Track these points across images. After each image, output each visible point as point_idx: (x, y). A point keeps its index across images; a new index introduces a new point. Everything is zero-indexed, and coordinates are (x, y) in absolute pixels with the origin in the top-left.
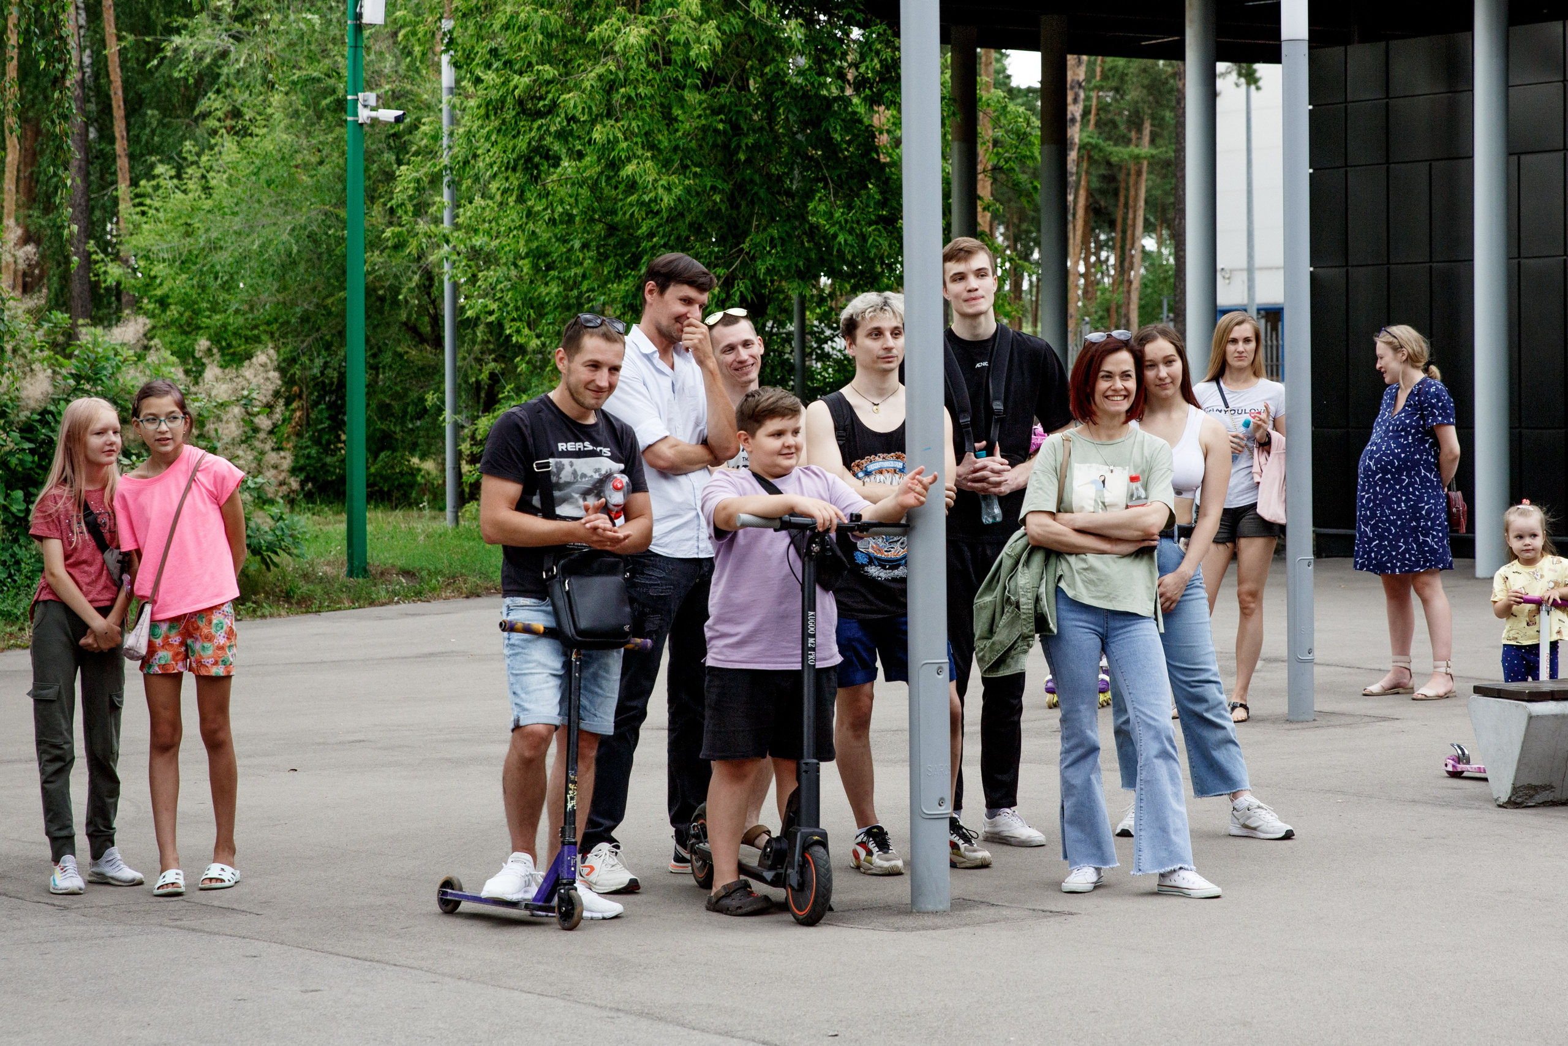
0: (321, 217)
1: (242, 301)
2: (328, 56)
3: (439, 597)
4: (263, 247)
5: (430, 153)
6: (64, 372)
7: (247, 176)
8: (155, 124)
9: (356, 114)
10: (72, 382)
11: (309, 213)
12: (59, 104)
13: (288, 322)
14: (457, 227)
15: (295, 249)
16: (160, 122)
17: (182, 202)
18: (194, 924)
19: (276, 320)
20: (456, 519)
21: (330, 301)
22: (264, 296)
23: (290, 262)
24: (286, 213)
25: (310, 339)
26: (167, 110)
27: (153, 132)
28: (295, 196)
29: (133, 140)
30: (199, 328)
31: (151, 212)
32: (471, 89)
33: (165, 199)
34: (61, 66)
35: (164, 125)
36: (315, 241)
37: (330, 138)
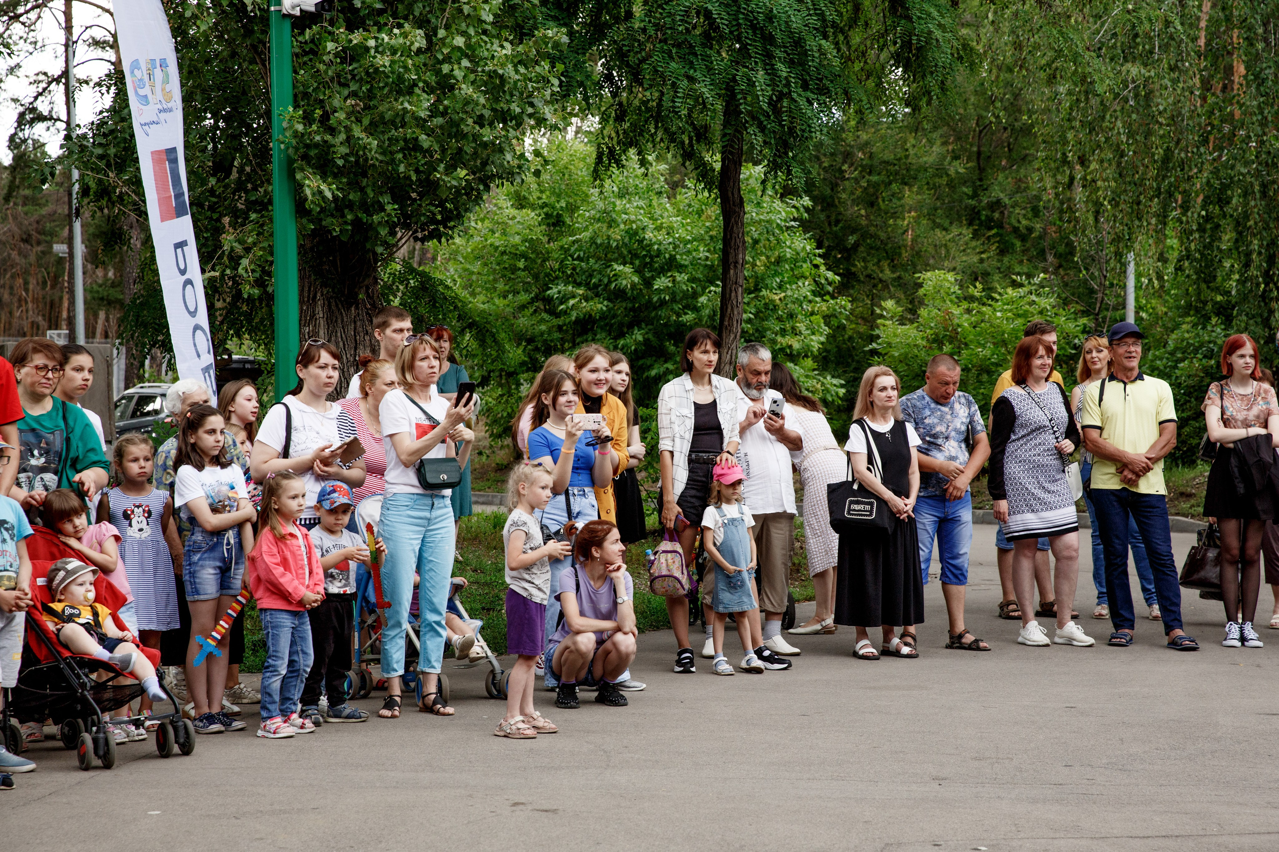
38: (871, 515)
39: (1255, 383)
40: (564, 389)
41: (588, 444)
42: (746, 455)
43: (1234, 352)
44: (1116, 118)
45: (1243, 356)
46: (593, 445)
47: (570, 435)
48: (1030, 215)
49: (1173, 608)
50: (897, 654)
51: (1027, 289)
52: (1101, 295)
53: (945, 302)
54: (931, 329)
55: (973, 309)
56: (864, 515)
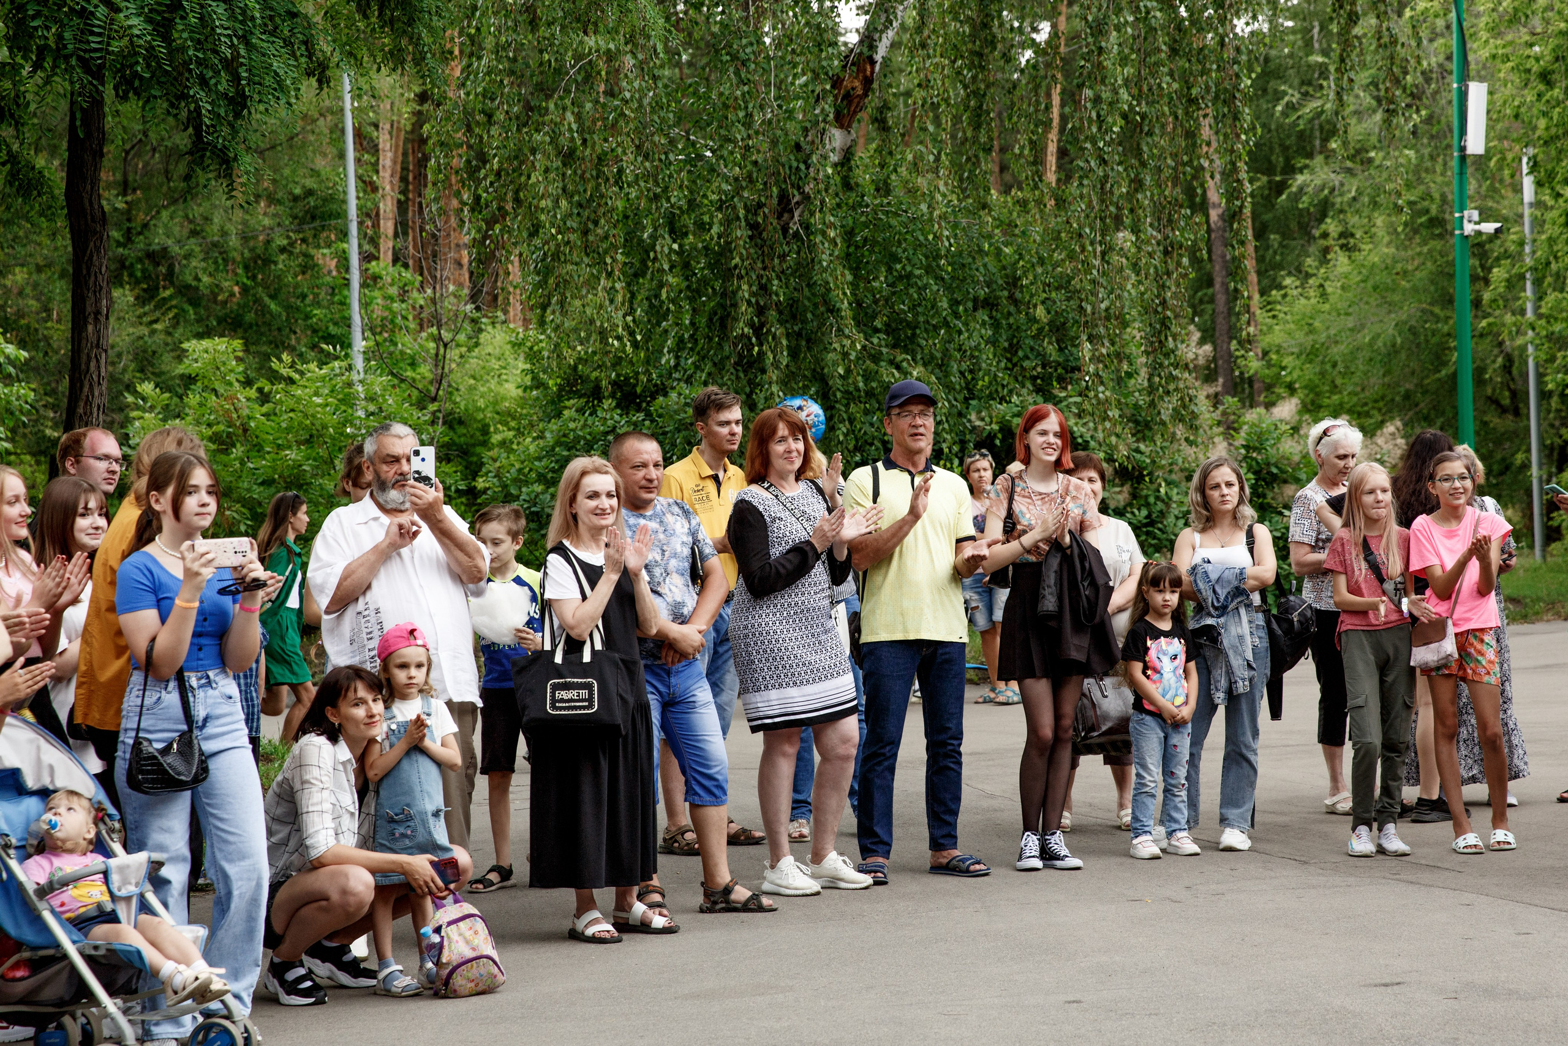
0: (1419, 314)
1: (1356, 384)
2: (1422, 183)
3: (1541, 620)
4: (1374, 339)
5: (1515, 257)
6: (1236, 443)
7: (1358, 283)
8: (1276, 245)
9: (1462, 228)
10: (1243, 451)
11: (1409, 311)
12: (1237, 232)
13: (1393, 400)
14: (1540, 316)
15: (1399, 340)
16: (1280, 244)
17: (1304, 306)
18: (1410, 878)
19: (1383, 398)
20: (1544, 557)
21: (1426, 382)
22: (1373, 380)
23: (1393, 351)
24: (1390, 312)
25: (1411, 413)
26: (1286, 235)
27: (1275, 253)
28: (1396, 298)
29: (1260, 260)
30: (1320, 407)
31: (1281, 315)
32: (1550, 202)
33: (1291, 304)
34: (1238, 203)
35: (1284, 247)
36: (1414, 334)
37: (1425, 249)
38: (591, 706)
39: (1061, 475)
40: (193, 482)
41: (222, 592)
42: (377, 611)
43: (1032, 426)
44: (564, 109)
45: (1044, 433)
46: (234, 594)
47: (191, 574)
48: (211, 268)
49: (947, 818)
50: (644, 928)
51: (344, 364)
52: (440, 371)
53: (230, 384)
54: (209, 425)
55: (277, 392)
56: (580, 708)
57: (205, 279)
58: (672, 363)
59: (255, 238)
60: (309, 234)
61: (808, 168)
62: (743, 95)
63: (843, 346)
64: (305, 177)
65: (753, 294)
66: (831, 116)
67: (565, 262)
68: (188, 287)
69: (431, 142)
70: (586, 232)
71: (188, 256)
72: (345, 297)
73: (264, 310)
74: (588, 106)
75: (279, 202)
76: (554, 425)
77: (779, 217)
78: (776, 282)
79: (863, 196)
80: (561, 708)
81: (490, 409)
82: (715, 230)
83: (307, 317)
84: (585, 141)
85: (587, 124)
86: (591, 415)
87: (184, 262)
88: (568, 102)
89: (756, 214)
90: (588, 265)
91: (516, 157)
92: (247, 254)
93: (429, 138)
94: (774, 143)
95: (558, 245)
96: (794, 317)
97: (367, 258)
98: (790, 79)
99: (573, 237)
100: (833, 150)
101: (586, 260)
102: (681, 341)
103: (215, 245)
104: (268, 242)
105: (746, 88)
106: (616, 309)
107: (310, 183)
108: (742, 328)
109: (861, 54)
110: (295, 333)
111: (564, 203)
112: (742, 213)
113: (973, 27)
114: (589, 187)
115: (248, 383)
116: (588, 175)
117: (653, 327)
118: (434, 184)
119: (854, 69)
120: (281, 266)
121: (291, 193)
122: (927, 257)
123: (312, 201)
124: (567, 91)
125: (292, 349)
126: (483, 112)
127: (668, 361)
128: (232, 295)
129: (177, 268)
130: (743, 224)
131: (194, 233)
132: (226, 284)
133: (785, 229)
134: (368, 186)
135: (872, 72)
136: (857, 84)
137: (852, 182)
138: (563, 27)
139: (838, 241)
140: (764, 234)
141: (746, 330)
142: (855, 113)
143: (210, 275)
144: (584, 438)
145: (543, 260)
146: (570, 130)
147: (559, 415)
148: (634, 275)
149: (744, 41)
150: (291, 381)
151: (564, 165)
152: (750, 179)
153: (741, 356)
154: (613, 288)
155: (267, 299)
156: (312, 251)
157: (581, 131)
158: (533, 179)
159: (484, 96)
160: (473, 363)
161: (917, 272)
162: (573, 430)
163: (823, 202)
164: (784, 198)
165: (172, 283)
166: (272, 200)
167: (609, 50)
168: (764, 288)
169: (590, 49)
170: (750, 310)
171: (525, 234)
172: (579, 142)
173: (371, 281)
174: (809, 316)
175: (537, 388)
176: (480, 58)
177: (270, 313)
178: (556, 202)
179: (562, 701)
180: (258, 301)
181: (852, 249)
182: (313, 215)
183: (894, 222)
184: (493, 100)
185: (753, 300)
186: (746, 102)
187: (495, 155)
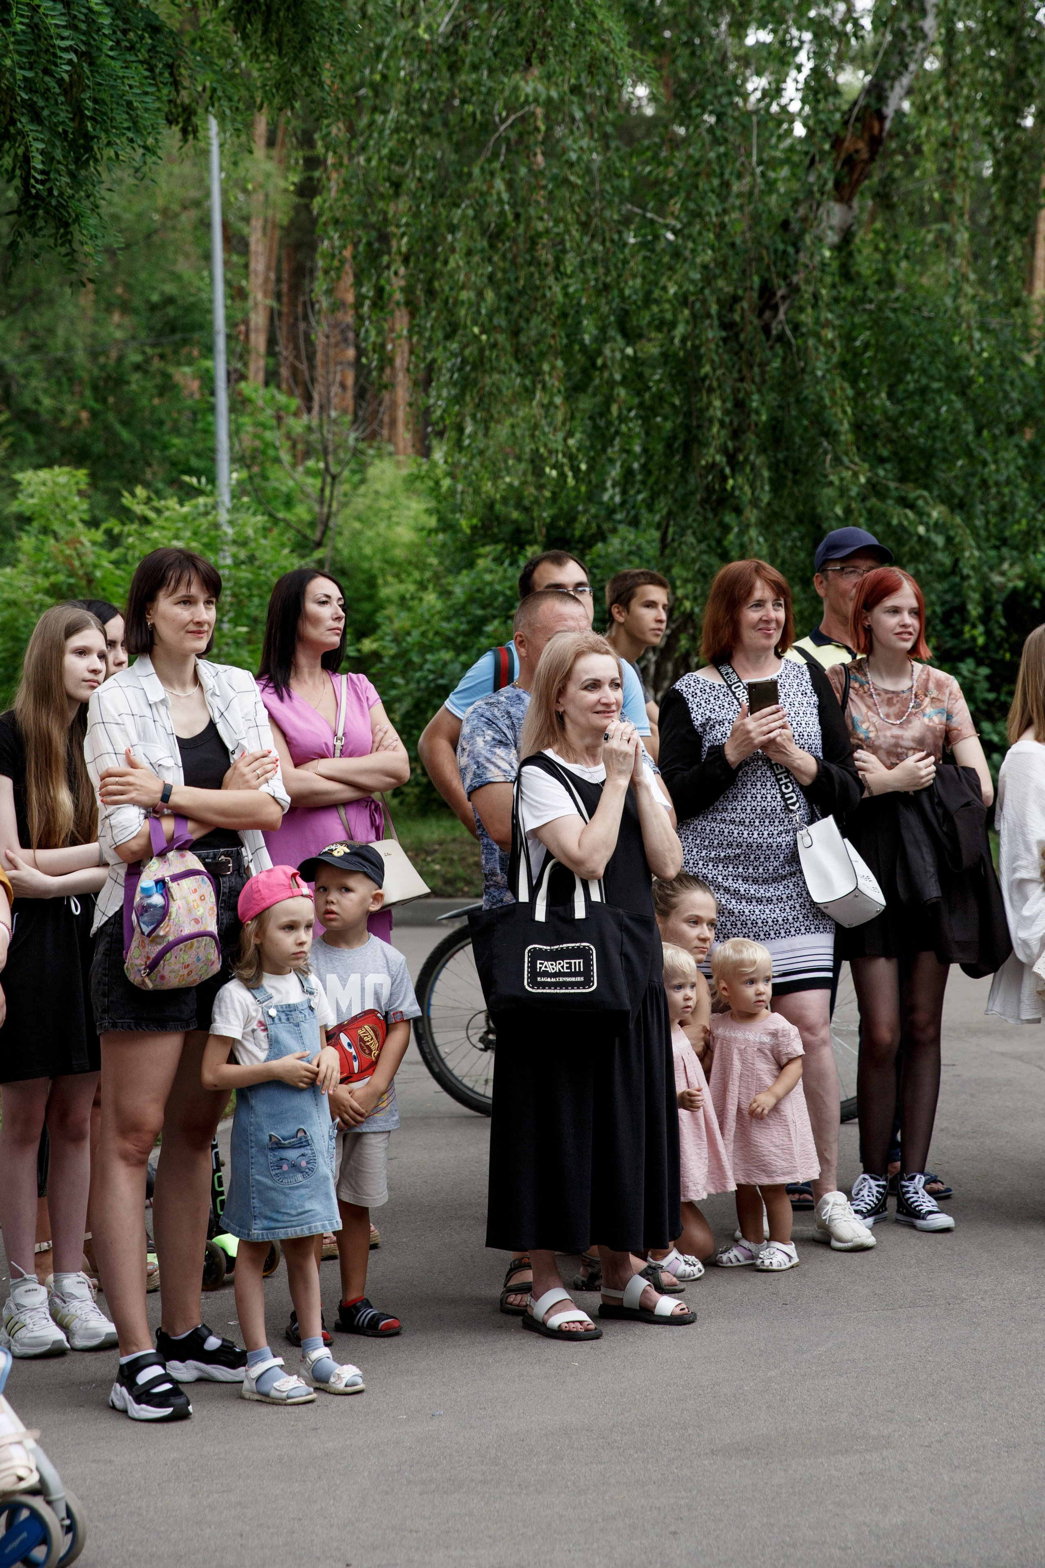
38: (587, 983)
39: (920, 668)
43: (877, 602)
44: (493, 174)
45: (896, 610)
48: (54, 389)
50: (645, 1314)
51: (209, 500)
52: (325, 510)
53: (72, 524)
54: (47, 575)
55: (129, 535)
56: (573, 985)
57: (47, 402)
58: (618, 499)
59: (105, 353)
60: (168, 350)
61: (797, 251)
62: (719, 157)
63: (842, 479)
64: (164, 281)
65: (726, 412)
66: (830, 184)
67: (492, 369)
68: (27, 411)
69: (323, 219)
70: (516, 333)
71: (27, 375)
72: (210, 424)
73: (112, 438)
74: (523, 171)
75: (134, 311)
76: (465, 578)
77: (760, 315)
78: (756, 397)
79: (865, 289)
80: (544, 985)
81: (378, 556)
82: (680, 330)
83: (165, 447)
84: (517, 216)
85: (521, 193)
86: (511, 564)
87: (23, 382)
88: (497, 165)
89: (731, 310)
90: (518, 374)
91: (429, 238)
92: (96, 372)
93: (320, 215)
94: (756, 218)
95: (482, 350)
96: (777, 441)
97: (235, 377)
98: (774, 140)
99: (501, 338)
100: (831, 228)
101: (517, 368)
102: (628, 473)
103: (59, 362)
104: (120, 359)
105: (722, 149)
106: (555, 430)
107: (170, 288)
108: (712, 455)
109: (866, 107)
110: (150, 465)
111: (490, 295)
112: (714, 309)
113: (1006, 75)
114: (522, 274)
115: (93, 523)
116: (520, 260)
117: (598, 454)
118: (326, 272)
119: (859, 125)
120: (134, 387)
121: (148, 301)
122: (947, 367)
123: (171, 311)
124: (496, 155)
125: (147, 485)
126: (388, 179)
127: (612, 498)
128: (77, 421)
129: (14, 389)
130: (716, 322)
131: (36, 349)
132: (70, 408)
133: (767, 330)
134: (237, 294)
135: (881, 130)
136: (861, 145)
137: (853, 270)
138: (491, 71)
139: (837, 344)
140: (742, 337)
141: (718, 458)
142: (858, 182)
143: (53, 397)
144: (503, 593)
145: (460, 369)
146: (500, 201)
147: (471, 564)
148: (575, 390)
149: (720, 90)
150: (145, 521)
151: (492, 246)
152: (723, 264)
153: (709, 490)
154: (551, 403)
155: (118, 427)
156: (171, 370)
157: (513, 206)
158: (452, 264)
159: (390, 160)
160: (360, 503)
161: (936, 385)
162: (490, 584)
163: (816, 296)
164: (766, 291)
165: (8, 406)
166: (126, 308)
167: (550, 99)
168: (740, 405)
169: (527, 96)
170: (723, 432)
171: (440, 334)
172: (510, 217)
173: (239, 404)
174: (797, 440)
175: (444, 530)
176: (385, 112)
177: (122, 442)
178: (480, 295)
179: (546, 974)
180: (107, 428)
181: (849, 357)
182: (172, 327)
183: (907, 321)
184: (402, 164)
185: (727, 420)
186: (722, 167)
187: (403, 235)
